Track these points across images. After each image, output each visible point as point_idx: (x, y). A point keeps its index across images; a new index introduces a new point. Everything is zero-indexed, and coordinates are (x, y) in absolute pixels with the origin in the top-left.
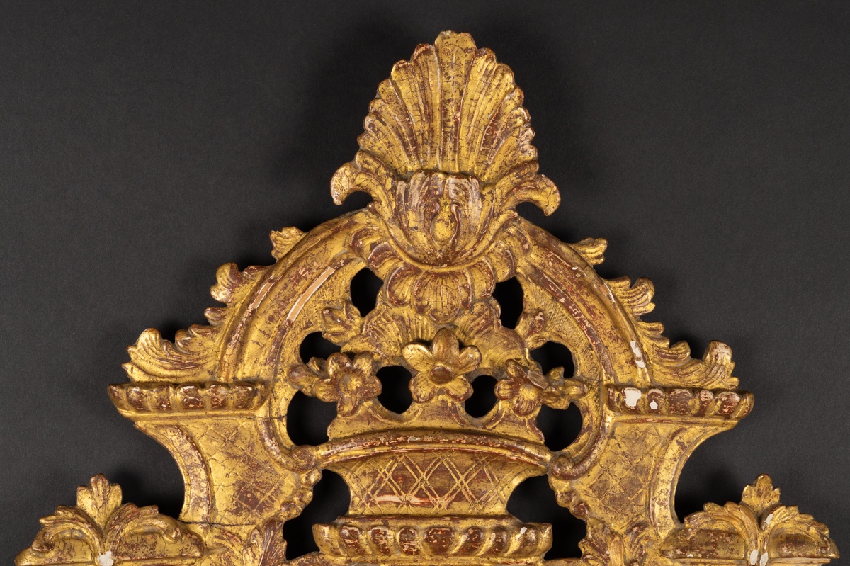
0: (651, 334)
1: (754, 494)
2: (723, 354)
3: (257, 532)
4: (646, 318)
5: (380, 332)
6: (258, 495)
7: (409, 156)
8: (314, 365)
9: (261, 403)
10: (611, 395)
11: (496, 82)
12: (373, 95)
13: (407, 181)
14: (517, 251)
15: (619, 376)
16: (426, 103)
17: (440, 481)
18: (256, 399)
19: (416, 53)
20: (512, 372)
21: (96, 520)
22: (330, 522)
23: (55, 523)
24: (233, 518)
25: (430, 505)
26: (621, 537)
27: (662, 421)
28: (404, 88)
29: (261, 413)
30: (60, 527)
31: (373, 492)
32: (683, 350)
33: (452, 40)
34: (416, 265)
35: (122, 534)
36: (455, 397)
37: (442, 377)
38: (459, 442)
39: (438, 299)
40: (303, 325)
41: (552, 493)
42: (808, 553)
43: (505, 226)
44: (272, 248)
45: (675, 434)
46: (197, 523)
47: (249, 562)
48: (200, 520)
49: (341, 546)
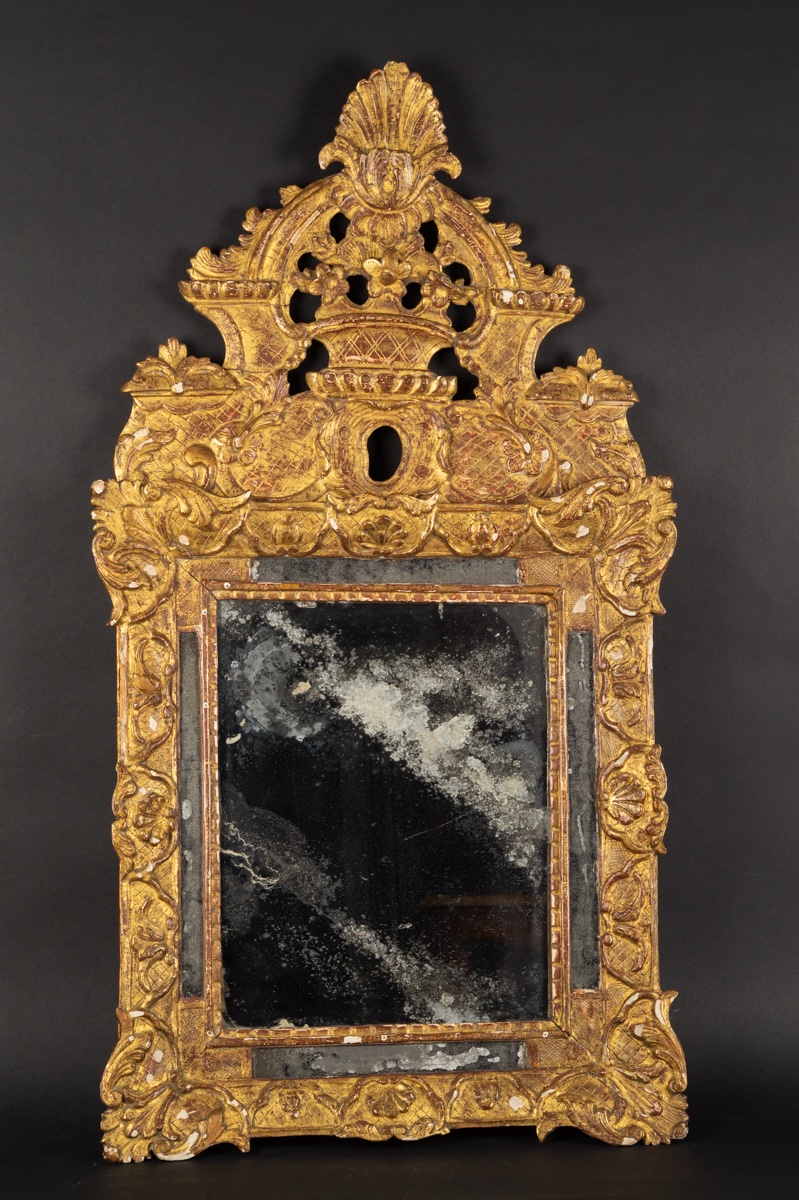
0: (519, 259)
1: (585, 361)
2: (565, 272)
3: (271, 377)
4: (516, 248)
5: (348, 252)
6: (272, 354)
7: (367, 140)
8: (306, 273)
9: (274, 295)
10: (493, 297)
11: (421, 95)
12: (345, 101)
13: (367, 154)
14: (435, 203)
15: (499, 284)
16: (378, 107)
17: (386, 348)
18: (271, 292)
19: (372, 75)
20: (431, 277)
21: (172, 365)
22: (317, 370)
23: (146, 366)
24: (256, 368)
25: (380, 362)
26: (501, 387)
27: (526, 314)
28: (365, 97)
29: (274, 301)
30: (149, 369)
31: (344, 354)
32: (540, 269)
33: (394, 67)
34: (372, 209)
35: (188, 373)
36: (395, 294)
37: (388, 280)
38: (398, 321)
39: (386, 231)
40: (300, 247)
41: (457, 359)
42: (619, 398)
43: (427, 186)
44: (280, 198)
45: (535, 323)
46: (233, 370)
47: (267, 396)
48: (236, 367)
49: (325, 386)
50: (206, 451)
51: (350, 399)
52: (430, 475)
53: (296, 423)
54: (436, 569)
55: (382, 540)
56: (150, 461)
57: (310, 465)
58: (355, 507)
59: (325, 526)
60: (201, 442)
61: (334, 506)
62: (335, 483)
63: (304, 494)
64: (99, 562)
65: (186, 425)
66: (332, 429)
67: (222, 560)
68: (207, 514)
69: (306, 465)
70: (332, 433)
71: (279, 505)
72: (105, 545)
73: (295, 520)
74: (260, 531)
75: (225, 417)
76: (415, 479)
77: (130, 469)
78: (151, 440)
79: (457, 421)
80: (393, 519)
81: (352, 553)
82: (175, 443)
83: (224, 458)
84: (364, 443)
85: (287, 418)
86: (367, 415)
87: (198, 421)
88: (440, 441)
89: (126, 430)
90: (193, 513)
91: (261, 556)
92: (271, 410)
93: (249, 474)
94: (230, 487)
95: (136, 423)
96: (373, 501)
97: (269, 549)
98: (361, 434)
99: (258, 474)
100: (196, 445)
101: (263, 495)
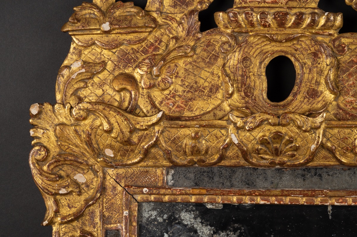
3: (185, 16)
21: (102, 9)
22: (224, 10)
23: (81, 10)
24: (172, 10)
30: (84, 12)
35: (115, 15)
46: (153, 11)
47: (181, 32)
48: (155, 9)
49: (229, 23)
50: (131, 79)
51: (251, 34)
52: (319, 96)
53: (206, 54)
54: (325, 175)
55: (277, 152)
56: (83, 87)
57: (217, 89)
58: (252, 125)
59: (228, 140)
60: (127, 71)
61: (235, 124)
62: (238, 104)
63: (212, 114)
64: (34, 171)
65: (114, 58)
66: (236, 59)
67: (142, 169)
68: (126, 131)
69: (214, 89)
70: (236, 62)
71: (188, 123)
72: (38, 157)
73: (202, 135)
74: (173, 145)
75: (147, 51)
76: (306, 100)
77: (67, 94)
78: (84, 70)
79: (343, 51)
80: (286, 134)
81: (252, 164)
82: (106, 72)
83: (145, 84)
84: (263, 70)
85: (198, 51)
86: (265, 47)
87: (125, 54)
88: (328, 67)
89: (66, 62)
90: (114, 131)
91: (175, 166)
92: (184, 44)
93: (166, 97)
94: (149, 108)
95: (74, 57)
96: (267, 119)
97: (181, 160)
98: (261, 63)
99: (174, 97)
100: (121, 74)
101: (177, 114)
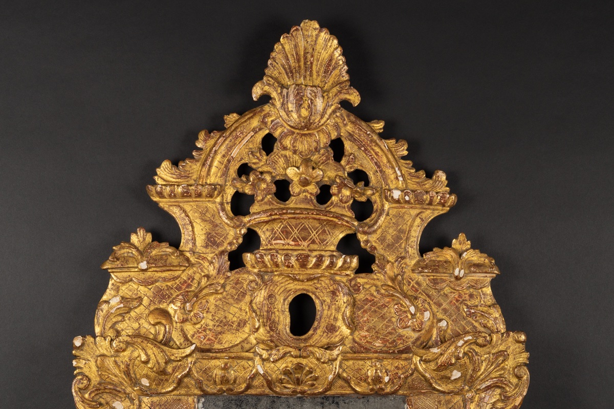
0: (406, 166)
1: (458, 243)
2: (442, 176)
3: (215, 256)
4: (404, 158)
5: (275, 162)
6: (216, 239)
7: (289, 78)
8: (244, 178)
9: (218, 195)
10: (385, 194)
11: (329, 44)
12: (272, 50)
13: (288, 89)
14: (341, 125)
15: (391, 185)
16: (297, 54)
17: (304, 234)
18: (216, 192)
19: (292, 30)
20: (338, 181)
21: (139, 248)
22: (251, 251)
23: (120, 249)
24: (204, 250)
25: (299, 245)
26: (393, 263)
27: (412, 208)
28: (287, 47)
29: (218, 200)
30: (123, 251)
31: (272, 239)
32: (422, 174)
33: (308, 24)
34: (292, 130)
35: (151, 254)
36: (311, 194)
37: (305, 183)
38: (313, 214)
39: (303, 146)
40: (239, 159)
41: (359, 242)
42: (484, 271)
43: (334, 112)
44: (224, 123)
45: (419, 214)
46: (187, 251)
47: (212, 271)
48: (189, 250)
49: (256, 263)
50: (165, 314)
51: (276, 273)
52: (337, 331)
53: (234, 291)
54: (341, 403)
55: (298, 382)
56: (121, 321)
57: (245, 324)
58: (276, 357)
59: (254, 371)
60: (161, 306)
61: (261, 356)
62: (263, 338)
63: (240, 346)
64: (77, 399)
65: (150, 294)
66: (262, 296)
67: (175, 397)
68: (162, 362)
69: (242, 324)
70: (262, 299)
71: (218, 355)
72: (81, 386)
73: (231, 366)
74: (204, 375)
75: (180, 287)
76: (325, 334)
77: (106, 327)
78: (122, 305)
79: (358, 290)
80: (307, 365)
81: (276, 392)
82: (142, 307)
83: (178, 318)
84: (287, 307)
85: (228, 288)
86: (289, 286)
87: (160, 290)
88: (345, 305)
89: (105, 298)
90: (151, 362)
91: (205, 394)
92: (215, 282)
93: (198, 331)
94: (182, 340)
95: (113, 293)
96: (290, 352)
97: (211, 389)
98: (284, 300)
99: (205, 331)
100: (157, 309)
101: (208, 347)
